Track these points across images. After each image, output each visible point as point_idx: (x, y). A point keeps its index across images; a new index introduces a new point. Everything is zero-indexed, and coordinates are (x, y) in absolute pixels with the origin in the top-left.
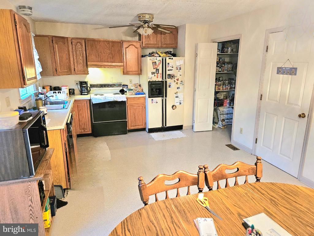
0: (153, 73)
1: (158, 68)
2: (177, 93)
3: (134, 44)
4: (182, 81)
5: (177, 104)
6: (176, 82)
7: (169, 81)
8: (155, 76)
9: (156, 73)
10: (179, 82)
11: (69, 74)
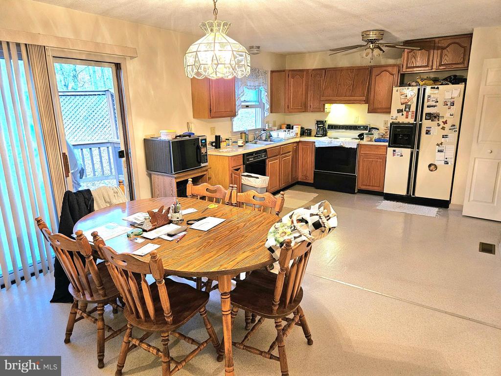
0: (399, 111)
1: (409, 103)
2: (441, 144)
3: (390, 69)
4: (456, 124)
5: (440, 163)
6: (441, 127)
7: (426, 123)
8: (403, 115)
9: (405, 111)
10: (447, 126)
11: (303, 112)
